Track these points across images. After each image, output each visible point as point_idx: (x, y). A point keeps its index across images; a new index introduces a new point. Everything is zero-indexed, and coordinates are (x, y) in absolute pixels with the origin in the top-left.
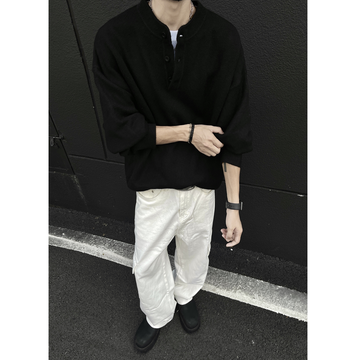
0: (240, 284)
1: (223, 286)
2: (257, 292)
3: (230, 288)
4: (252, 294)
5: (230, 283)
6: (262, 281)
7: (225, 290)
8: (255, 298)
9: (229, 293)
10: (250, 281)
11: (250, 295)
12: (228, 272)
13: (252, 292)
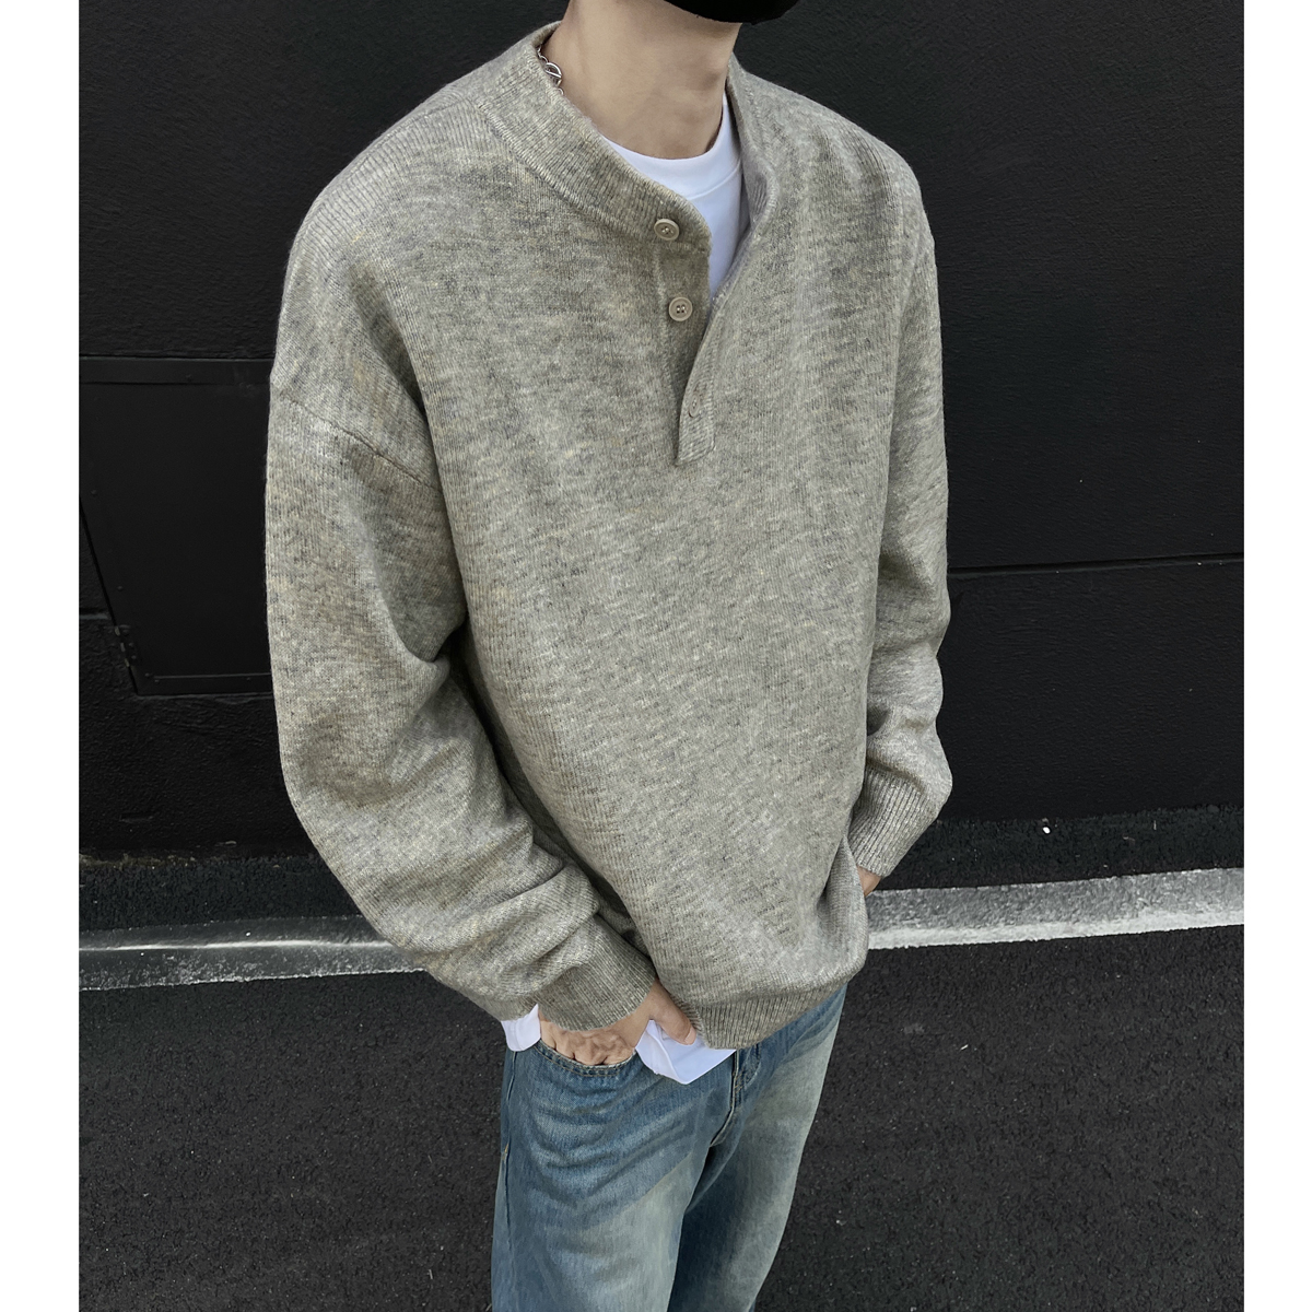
0: (1138, 896)
1: (1091, 915)
2: (1200, 897)
3: (1114, 914)
4: (1188, 905)
5: (1105, 902)
6: (1199, 871)
7: (1104, 921)
8: (1201, 912)
9: (1118, 925)
10: (1165, 882)
11: (1183, 909)
12: (1086, 882)
13: (1186, 902)
